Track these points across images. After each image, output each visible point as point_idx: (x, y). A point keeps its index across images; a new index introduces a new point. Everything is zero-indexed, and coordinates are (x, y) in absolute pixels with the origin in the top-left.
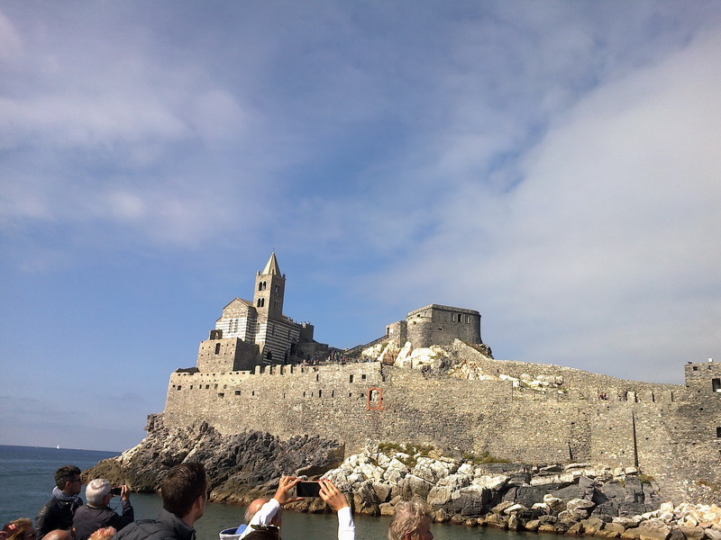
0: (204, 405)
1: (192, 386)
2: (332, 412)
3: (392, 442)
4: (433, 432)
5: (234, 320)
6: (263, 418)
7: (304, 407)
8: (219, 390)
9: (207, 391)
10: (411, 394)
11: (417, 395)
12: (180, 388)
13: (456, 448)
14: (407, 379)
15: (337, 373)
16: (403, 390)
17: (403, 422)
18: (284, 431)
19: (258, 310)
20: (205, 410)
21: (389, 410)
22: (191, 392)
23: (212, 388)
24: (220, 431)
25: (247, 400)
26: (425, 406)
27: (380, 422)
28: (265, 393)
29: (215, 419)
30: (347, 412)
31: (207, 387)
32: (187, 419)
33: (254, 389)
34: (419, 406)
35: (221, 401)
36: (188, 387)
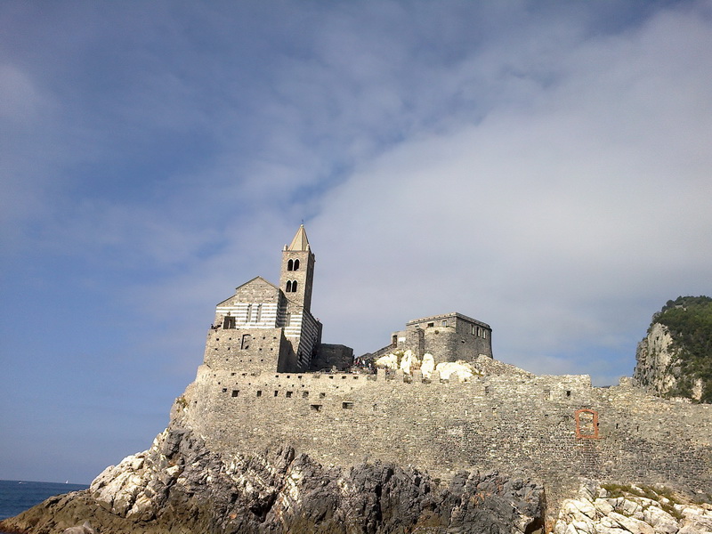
0: (285, 421)
1: (259, 393)
2: (516, 439)
3: (616, 482)
4: (665, 469)
5: (255, 305)
6: (398, 444)
7: (467, 431)
8: (312, 400)
9: (290, 401)
10: (635, 419)
11: (642, 422)
12: (235, 393)
13: (700, 492)
14: (628, 399)
15: (521, 386)
16: (624, 414)
17: (628, 456)
18: (436, 464)
19: (288, 295)
20: (287, 428)
21: (608, 439)
22: (258, 401)
23: (297, 396)
24: (319, 461)
25: (365, 416)
26: (654, 434)
27: (598, 456)
28: (395, 409)
29: (307, 442)
30: (543, 440)
31: (289, 394)
32: (253, 440)
33: (377, 402)
34: (646, 436)
35: (318, 417)
36: (252, 392)
